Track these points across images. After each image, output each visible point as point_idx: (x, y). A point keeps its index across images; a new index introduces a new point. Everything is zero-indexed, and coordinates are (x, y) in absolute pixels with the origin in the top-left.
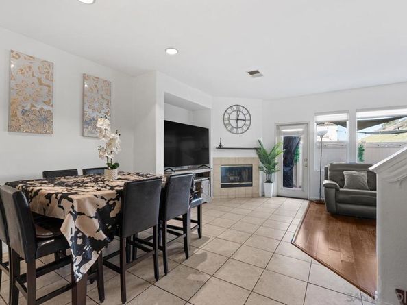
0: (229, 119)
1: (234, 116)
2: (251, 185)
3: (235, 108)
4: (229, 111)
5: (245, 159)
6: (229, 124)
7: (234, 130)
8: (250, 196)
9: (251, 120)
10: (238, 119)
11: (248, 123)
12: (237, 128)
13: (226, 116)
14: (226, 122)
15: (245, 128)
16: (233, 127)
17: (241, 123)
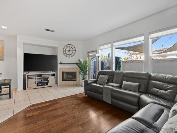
0: (66, 51)
1: (68, 49)
2: (76, 80)
3: (68, 46)
4: (66, 47)
5: (73, 68)
6: (66, 53)
7: (68, 56)
8: (76, 85)
9: (75, 50)
10: (69, 51)
11: (74, 52)
12: (69, 55)
13: (64, 49)
14: (64, 52)
15: (73, 54)
16: (67, 54)
17: (71, 52)
